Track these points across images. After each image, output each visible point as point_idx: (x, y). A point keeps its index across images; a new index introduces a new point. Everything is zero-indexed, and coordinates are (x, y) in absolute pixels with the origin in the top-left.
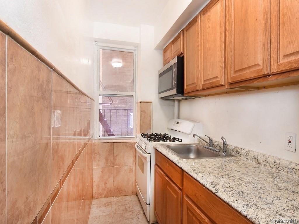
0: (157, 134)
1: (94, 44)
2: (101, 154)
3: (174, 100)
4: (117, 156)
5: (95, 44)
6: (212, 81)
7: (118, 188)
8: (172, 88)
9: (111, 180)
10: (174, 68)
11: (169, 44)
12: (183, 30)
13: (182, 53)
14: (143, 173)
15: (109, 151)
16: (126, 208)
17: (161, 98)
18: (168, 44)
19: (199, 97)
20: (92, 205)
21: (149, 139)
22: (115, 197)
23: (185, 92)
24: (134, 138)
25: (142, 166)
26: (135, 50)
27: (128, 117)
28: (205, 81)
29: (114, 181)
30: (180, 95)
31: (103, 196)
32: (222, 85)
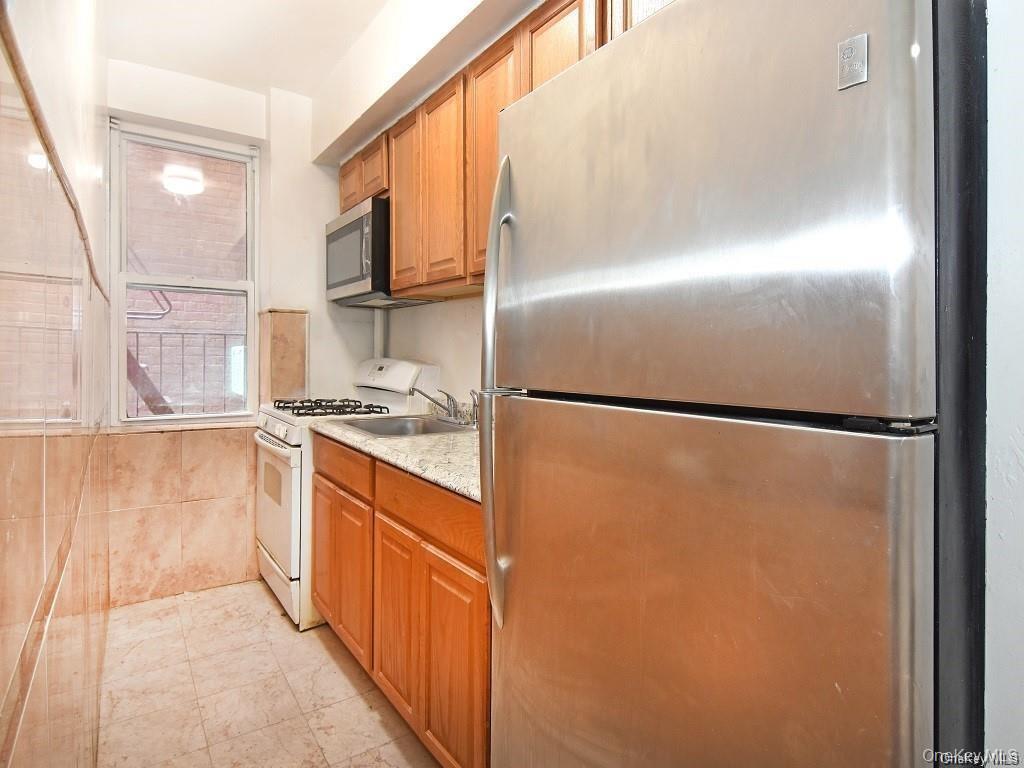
0: (322, 401)
1: (108, 124)
2: (137, 468)
3: (373, 308)
4: (192, 470)
5: (113, 125)
6: (443, 267)
7: (200, 564)
8: (362, 277)
9: (174, 544)
10: (364, 225)
11: (356, 155)
12: (387, 133)
13: (387, 191)
14: (280, 504)
15: (165, 458)
16: (227, 612)
17: (335, 301)
18: (351, 156)
19: (430, 302)
20: (110, 622)
21: (296, 412)
22: (186, 593)
23: (392, 287)
24: (249, 419)
25: (276, 488)
26: (252, 157)
27: (224, 361)
28: (432, 265)
29: (183, 547)
30: (382, 294)
31: (147, 596)
32: (461, 278)
